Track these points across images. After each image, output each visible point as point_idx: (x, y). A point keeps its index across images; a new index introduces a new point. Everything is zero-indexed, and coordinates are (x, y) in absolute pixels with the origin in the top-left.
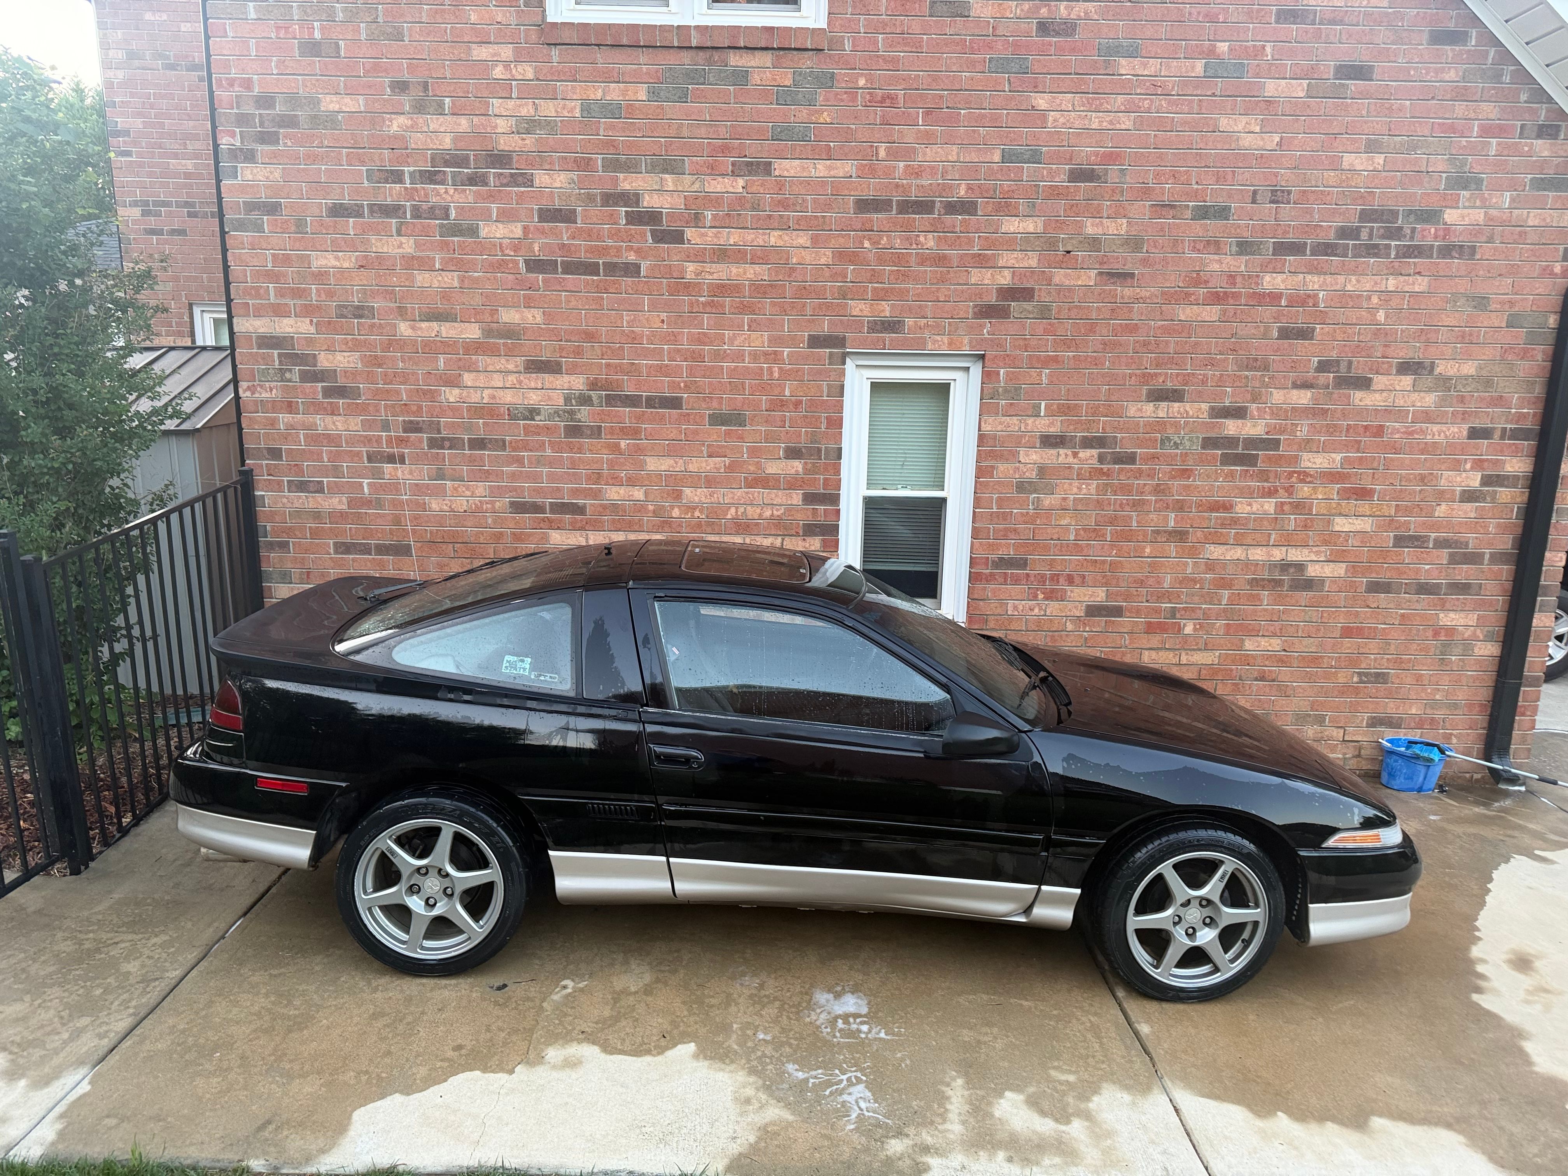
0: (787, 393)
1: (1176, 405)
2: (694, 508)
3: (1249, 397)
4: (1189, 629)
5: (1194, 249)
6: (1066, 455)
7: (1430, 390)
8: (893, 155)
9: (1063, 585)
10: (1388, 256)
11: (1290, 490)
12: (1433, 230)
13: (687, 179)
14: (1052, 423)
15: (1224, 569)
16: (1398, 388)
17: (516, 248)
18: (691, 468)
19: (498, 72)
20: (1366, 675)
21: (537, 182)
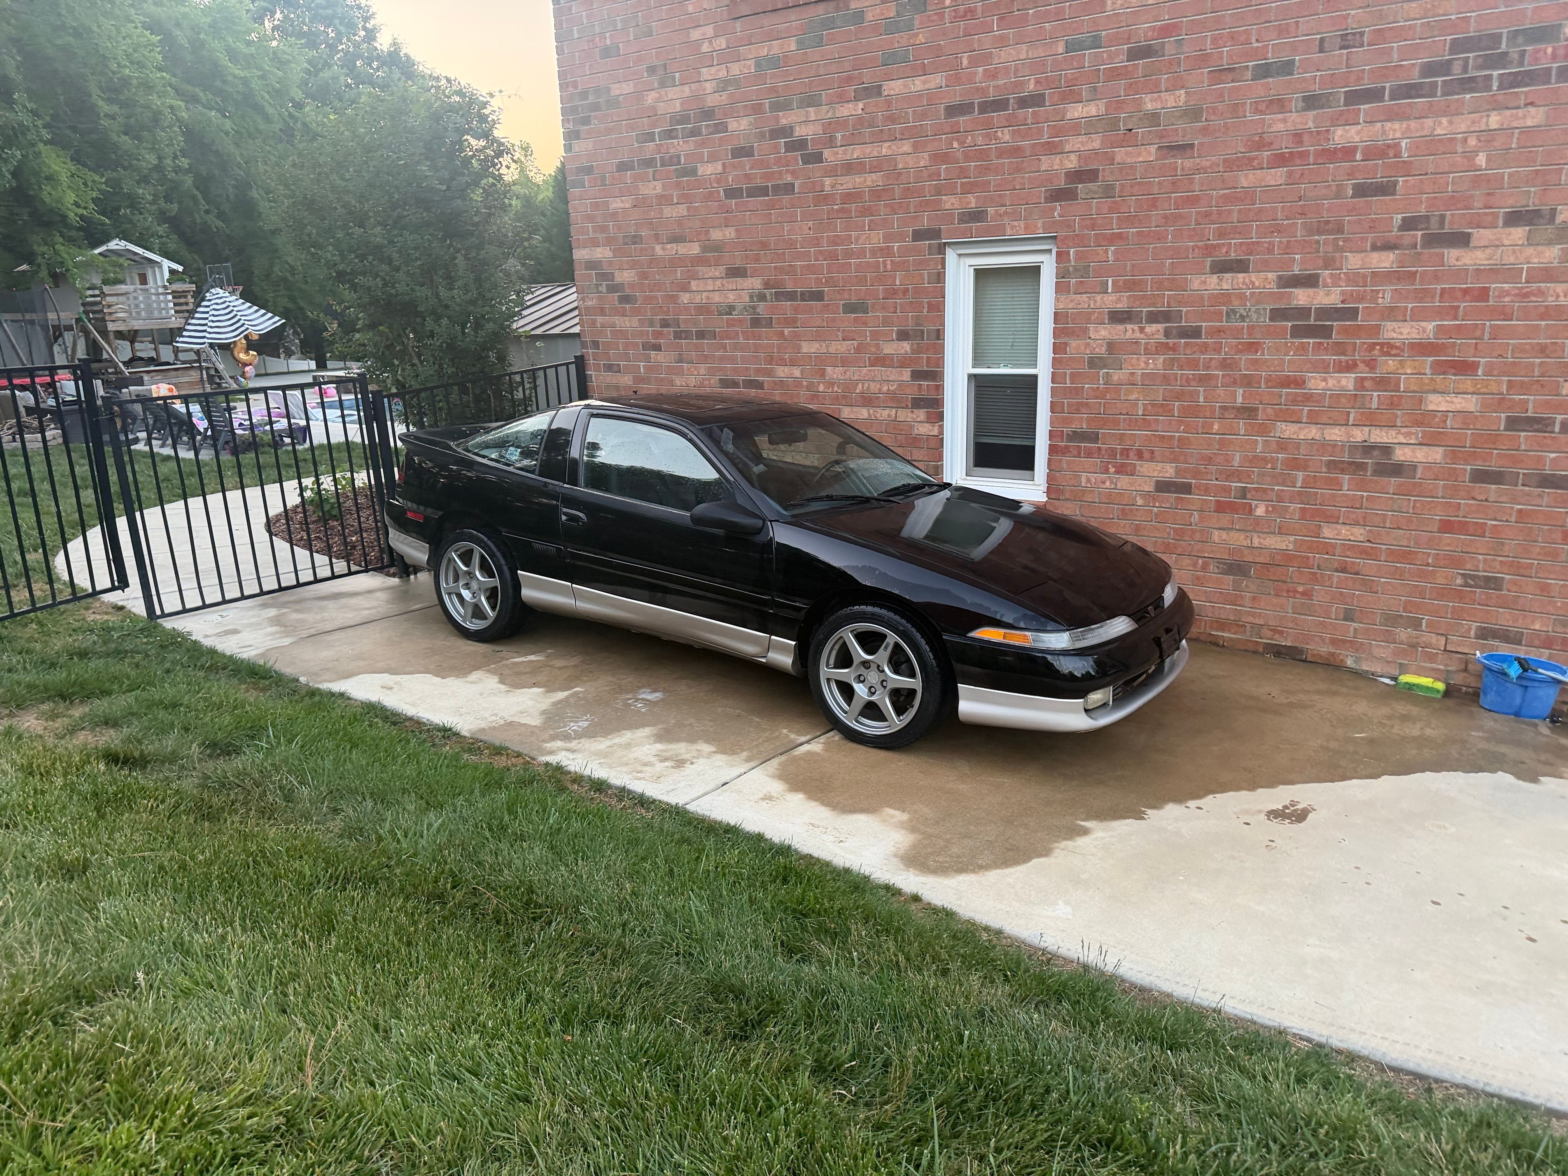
0: (898, 283)
1: (1241, 275)
2: (833, 384)
3: (1320, 262)
4: (1260, 511)
5: (1257, 111)
6: (1133, 330)
7: (1550, 243)
8: (974, 62)
9: (1133, 460)
10: (1488, 88)
11: (1371, 365)
12: (1550, 50)
13: (825, 108)
14: (1119, 299)
15: (1298, 448)
16: (1506, 242)
17: (718, 181)
18: (832, 350)
19: (705, 48)
20: (1473, 577)
21: (730, 128)
